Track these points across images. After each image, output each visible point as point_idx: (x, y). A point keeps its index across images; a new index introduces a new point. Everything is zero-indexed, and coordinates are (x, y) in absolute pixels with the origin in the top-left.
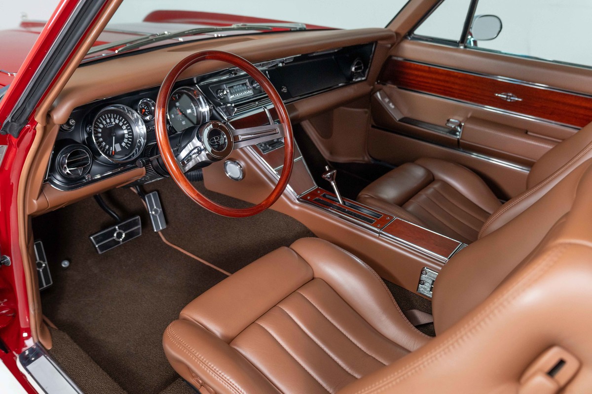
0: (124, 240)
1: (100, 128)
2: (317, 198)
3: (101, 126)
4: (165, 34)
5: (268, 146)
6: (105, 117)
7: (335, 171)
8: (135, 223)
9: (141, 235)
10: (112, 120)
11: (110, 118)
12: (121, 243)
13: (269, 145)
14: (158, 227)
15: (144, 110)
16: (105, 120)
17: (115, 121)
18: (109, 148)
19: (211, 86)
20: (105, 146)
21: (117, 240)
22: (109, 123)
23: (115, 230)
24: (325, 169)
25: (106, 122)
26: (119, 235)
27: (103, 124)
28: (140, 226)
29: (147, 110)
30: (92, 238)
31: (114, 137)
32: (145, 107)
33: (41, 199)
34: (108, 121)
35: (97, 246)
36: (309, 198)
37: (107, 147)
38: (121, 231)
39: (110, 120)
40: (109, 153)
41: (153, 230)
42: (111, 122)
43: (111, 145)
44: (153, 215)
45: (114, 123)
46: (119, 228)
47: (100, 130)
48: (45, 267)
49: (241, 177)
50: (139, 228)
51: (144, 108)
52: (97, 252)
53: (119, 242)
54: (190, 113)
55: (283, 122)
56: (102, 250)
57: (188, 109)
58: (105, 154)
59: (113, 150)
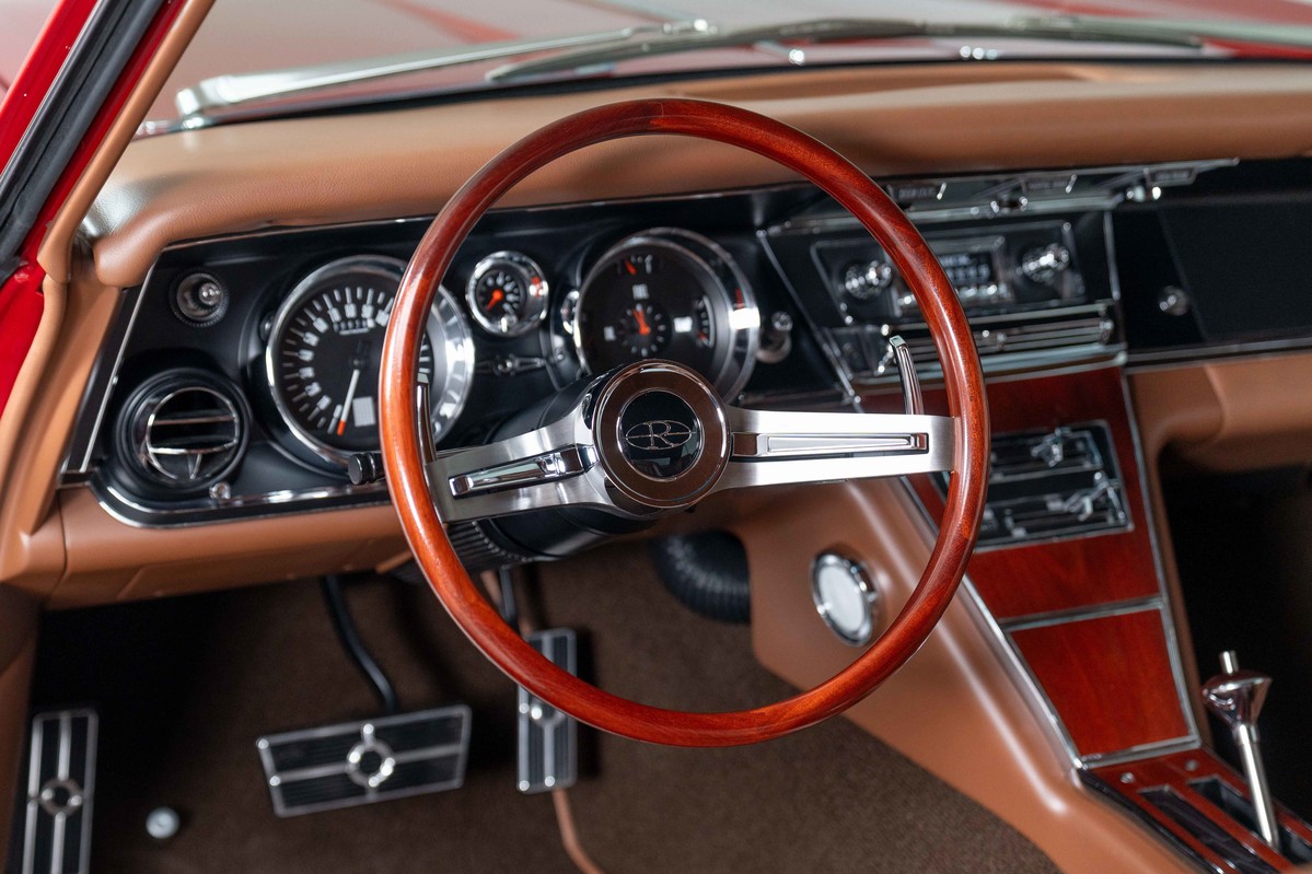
0: (384, 787)
1: (315, 332)
2: (1166, 788)
3: (321, 325)
4: (693, 30)
5: (1009, 522)
6: (343, 295)
7: (1259, 681)
8: (442, 732)
9: (456, 783)
10: (367, 311)
11: (359, 304)
12: (371, 798)
13: (1016, 521)
14: (536, 774)
15: (497, 295)
16: (340, 306)
17: (374, 316)
18: (331, 408)
19: (820, 244)
20: (318, 397)
21: (358, 779)
22: (353, 320)
23: (357, 738)
24: (1220, 665)
25: (342, 312)
26: (370, 763)
27: (327, 319)
28: (459, 749)
29: (511, 298)
30: (263, 744)
31: (356, 374)
32: (505, 283)
33: (48, 535)
34: (350, 311)
35: (275, 781)
36: (1128, 777)
37: (324, 402)
38: (381, 748)
39: (359, 311)
40: (327, 425)
41: (516, 781)
42: (359, 317)
43: (339, 399)
44: (531, 721)
45: (370, 324)
46: (379, 734)
47: (312, 340)
48: (79, 810)
49: (865, 631)
50: (452, 758)
51: (501, 289)
52: (271, 804)
53: (361, 790)
54: (684, 335)
55: (959, 414)
56: (289, 802)
57: (683, 315)
58: (308, 426)
59: (344, 419)
